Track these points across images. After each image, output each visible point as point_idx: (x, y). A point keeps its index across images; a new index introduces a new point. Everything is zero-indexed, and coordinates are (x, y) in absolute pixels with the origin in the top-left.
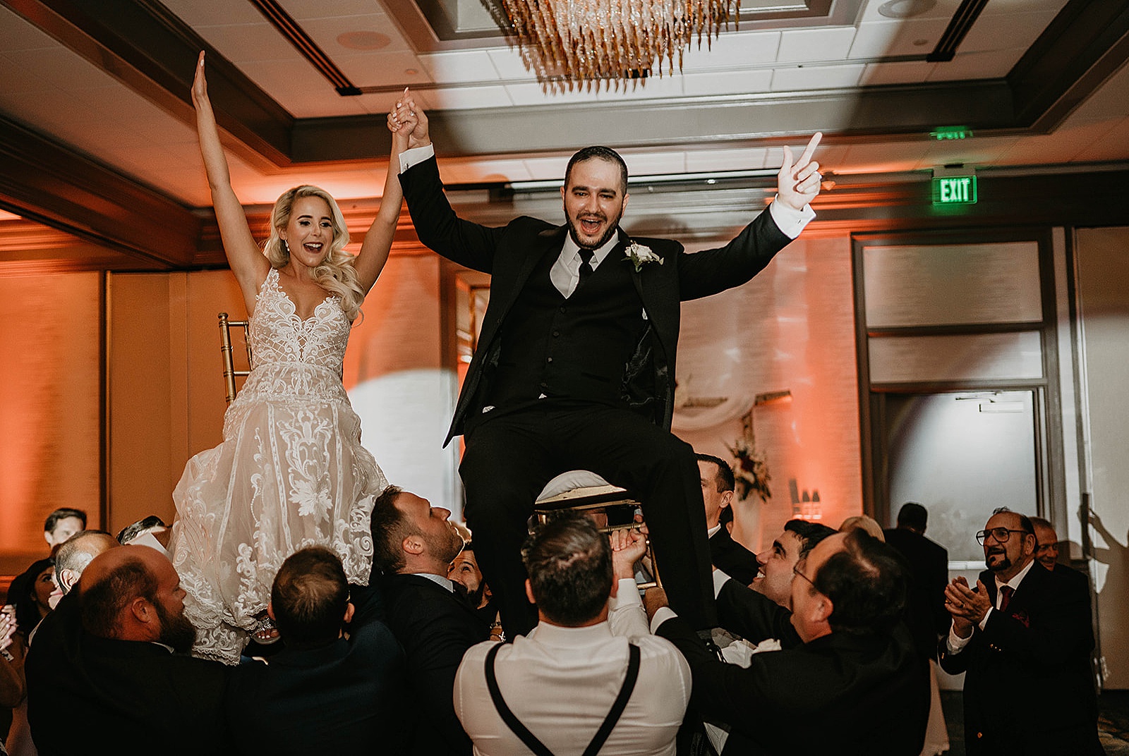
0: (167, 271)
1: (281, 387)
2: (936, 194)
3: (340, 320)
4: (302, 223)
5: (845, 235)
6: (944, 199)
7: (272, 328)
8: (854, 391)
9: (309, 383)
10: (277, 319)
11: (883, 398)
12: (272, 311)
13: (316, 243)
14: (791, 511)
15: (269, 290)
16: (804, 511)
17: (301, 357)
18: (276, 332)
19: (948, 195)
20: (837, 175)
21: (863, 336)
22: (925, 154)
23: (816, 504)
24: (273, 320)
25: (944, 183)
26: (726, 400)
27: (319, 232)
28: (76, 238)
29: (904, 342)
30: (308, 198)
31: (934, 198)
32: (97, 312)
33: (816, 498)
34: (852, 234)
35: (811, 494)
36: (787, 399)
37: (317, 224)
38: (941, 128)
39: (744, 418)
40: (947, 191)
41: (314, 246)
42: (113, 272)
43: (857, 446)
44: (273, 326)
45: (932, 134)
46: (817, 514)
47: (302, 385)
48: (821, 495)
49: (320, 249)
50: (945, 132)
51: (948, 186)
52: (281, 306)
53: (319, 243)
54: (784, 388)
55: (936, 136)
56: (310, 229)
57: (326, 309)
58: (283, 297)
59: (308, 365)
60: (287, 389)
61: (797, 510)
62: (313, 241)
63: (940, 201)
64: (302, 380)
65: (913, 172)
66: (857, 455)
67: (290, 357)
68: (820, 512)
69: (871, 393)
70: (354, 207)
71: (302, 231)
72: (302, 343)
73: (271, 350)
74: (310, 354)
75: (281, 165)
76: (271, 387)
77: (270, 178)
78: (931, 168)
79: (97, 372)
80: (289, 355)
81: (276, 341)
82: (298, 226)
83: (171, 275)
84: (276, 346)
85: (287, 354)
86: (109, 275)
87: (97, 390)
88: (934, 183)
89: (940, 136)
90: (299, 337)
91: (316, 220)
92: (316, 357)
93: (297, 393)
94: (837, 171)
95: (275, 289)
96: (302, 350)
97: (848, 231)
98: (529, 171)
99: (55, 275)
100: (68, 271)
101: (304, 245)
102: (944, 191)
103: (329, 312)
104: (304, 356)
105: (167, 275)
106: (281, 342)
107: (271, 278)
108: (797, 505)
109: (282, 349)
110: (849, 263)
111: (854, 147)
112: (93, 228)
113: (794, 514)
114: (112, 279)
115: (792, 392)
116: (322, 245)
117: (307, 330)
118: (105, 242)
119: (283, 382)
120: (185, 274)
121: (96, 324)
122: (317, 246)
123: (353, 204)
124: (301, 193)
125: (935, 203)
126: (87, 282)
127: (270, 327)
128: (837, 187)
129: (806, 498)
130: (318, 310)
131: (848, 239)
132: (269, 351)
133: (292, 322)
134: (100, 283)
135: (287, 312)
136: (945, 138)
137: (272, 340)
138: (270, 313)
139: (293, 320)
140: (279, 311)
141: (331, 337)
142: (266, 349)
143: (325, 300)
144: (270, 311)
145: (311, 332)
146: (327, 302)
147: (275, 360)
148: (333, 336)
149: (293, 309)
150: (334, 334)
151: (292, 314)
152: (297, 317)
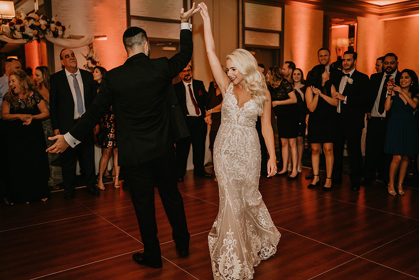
3: (254, 110)
7: (228, 110)
9: (241, 135)
10: (230, 106)
12: (228, 103)
15: (229, 93)
17: (238, 122)
21: (129, 17)
24: (228, 106)
26: (84, 37)
39: (90, 45)
47: (238, 137)
52: (232, 101)
57: (249, 104)
58: (233, 97)
59: (240, 126)
60: (232, 138)
64: (238, 134)
72: (238, 117)
74: (241, 122)
80: (233, 121)
81: (229, 115)
84: (229, 117)
85: (232, 121)
90: (237, 115)
95: (231, 93)
96: (238, 120)
103: (250, 106)
104: (239, 123)
106: (231, 116)
107: (230, 88)
109: (231, 119)
115: (107, 36)
117: (240, 112)
130: (246, 105)
133: (235, 108)
135: (234, 104)
137: (227, 114)
138: (227, 104)
139: (236, 107)
140: (231, 103)
141: (249, 116)
142: (226, 117)
143: (250, 101)
144: (227, 103)
145: (242, 113)
146: (250, 102)
147: (228, 122)
148: (250, 116)
149: (236, 102)
150: (251, 115)
151: (236, 105)
152: (237, 106)
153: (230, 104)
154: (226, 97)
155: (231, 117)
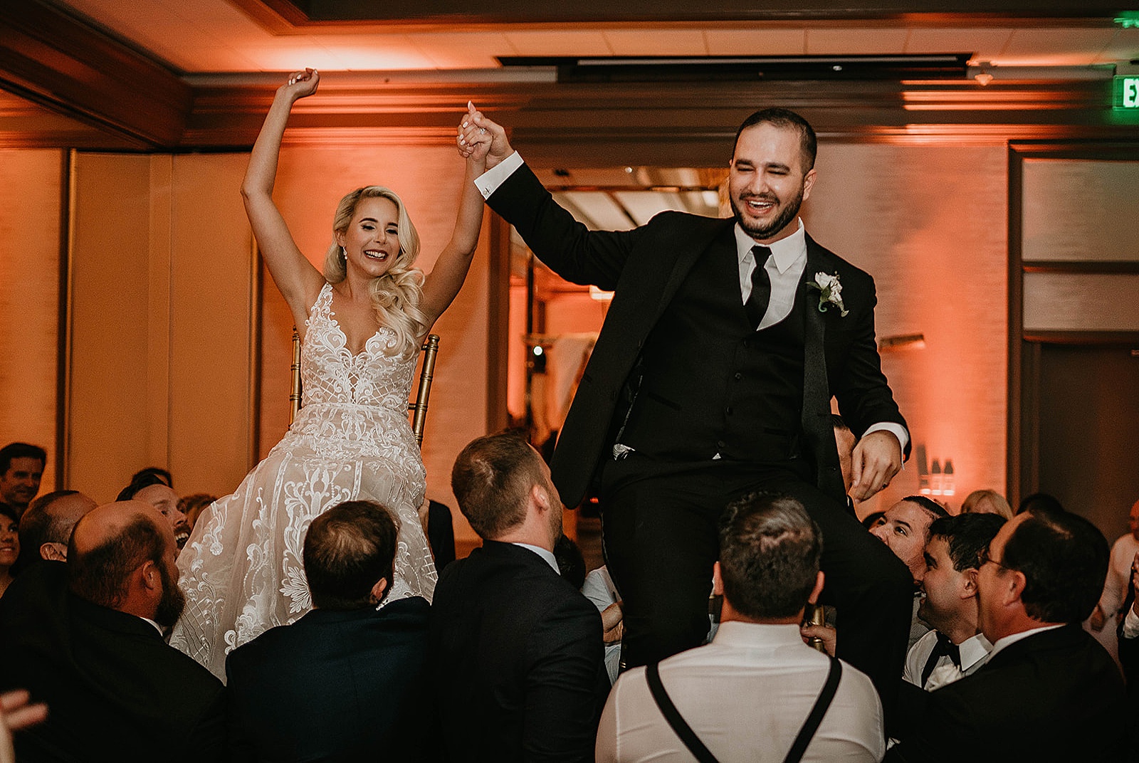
0: (148, 152)
1: (329, 431)
2: (1117, 96)
4: (364, 227)
5: (1001, 143)
6: (1127, 103)
7: (318, 364)
8: (1003, 339)
9: (362, 427)
10: (324, 353)
11: (1038, 347)
12: (319, 344)
13: (379, 252)
14: (917, 484)
15: (319, 316)
16: (933, 485)
17: (353, 397)
18: (323, 368)
19: (1133, 98)
20: (995, 66)
21: (1017, 268)
22: (1107, 46)
23: (948, 477)
24: (319, 354)
25: (1128, 83)
27: (384, 238)
28: (34, 104)
29: (1068, 280)
30: (375, 199)
31: (1115, 102)
32: (57, 201)
33: (949, 469)
34: (1011, 142)
35: (942, 465)
36: (920, 345)
37: (383, 230)
38: (1128, 13)
40: (1132, 93)
41: (376, 254)
42: (80, 150)
43: (1003, 407)
44: (320, 361)
45: (1117, 20)
46: (948, 489)
47: (354, 430)
48: (956, 466)
49: (385, 258)
50: (1133, 18)
51: (1133, 88)
52: (331, 336)
53: (382, 252)
54: (915, 331)
55: (1122, 23)
56: (372, 235)
57: (379, 342)
58: (333, 326)
59: (361, 407)
61: (925, 483)
62: (376, 248)
63: (1122, 106)
64: (354, 424)
65: (1090, 68)
66: (1003, 418)
67: (341, 397)
68: (953, 486)
69: (1024, 341)
70: (387, 81)
71: (364, 236)
72: (354, 381)
73: (319, 389)
74: (364, 394)
75: (296, 24)
76: (318, 430)
77: (281, 40)
78: (1115, 63)
79: (56, 276)
80: (339, 395)
81: (323, 378)
82: (360, 229)
83: (152, 157)
84: (324, 385)
85: (336, 394)
86: (74, 154)
87: (55, 299)
88: (1115, 83)
89: (1127, 23)
90: (350, 375)
91: (381, 227)
92: (371, 397)
93: (348, 439)
94: (996, 62)
95: (326, 316)
96: (353, 390)
97: (1005, 139)
98: (608, 44)
99: (6, 151)
100: (20, 147)
101: (365, 252)
102: (1128, 93)
103: (382, 345)
104: (356, 397)
105: (148, 157)
106: (330, 380)
107: (323, 299)
108: (925, 477)
109: (331, 389)
110: (1004, 178)
111: (1020, 32)
112: (55, 93)
113: (921, 488)
114: (78, 160)
115: (926, 336)
116: (387, 255)
117: (358, 366)
118: (70, 111)
119: (333, 425)
120: (171, 156)
121: (56, 215)
122: (380, 255)
123: (385, 78)
124: (369, 192)
125: (1115, 108)
126: (45, 162)
127: (316, 362)
128: (994, 82)
129: (936, 469)
130: (370, 344)
131: (1005, 147)
132: (317, 389)
133: (341, 357)
134: (62, 164)
135: (336, 344)
136: (1133, 27)
137: (319, 377)
138: (316, 346)
139: (343, 354)
140: (326, 343)
141: (387, 375)
142: (314, 386)
143: (379, 331)
144: (316, 344)
145: (364, 369)
146: (381, 334)
147: (324, 400)
148: (390, 373)
149: (344, 340)
150: (390, 371)
151: (342, 348)
152: (348, 352)
153: (324, 348)
154: (311, 327)
155: (333, 384)
